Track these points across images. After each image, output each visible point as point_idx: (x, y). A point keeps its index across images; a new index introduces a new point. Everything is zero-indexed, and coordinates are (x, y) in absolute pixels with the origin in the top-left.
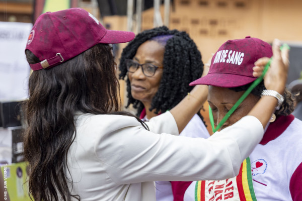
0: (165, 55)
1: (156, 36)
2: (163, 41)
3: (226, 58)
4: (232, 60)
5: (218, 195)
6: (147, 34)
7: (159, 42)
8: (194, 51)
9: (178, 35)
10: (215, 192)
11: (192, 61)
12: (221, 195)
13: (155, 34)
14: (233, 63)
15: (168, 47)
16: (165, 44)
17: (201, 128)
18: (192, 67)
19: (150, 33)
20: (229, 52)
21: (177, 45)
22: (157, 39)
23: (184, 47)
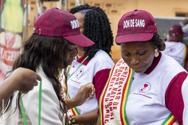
0: (85, 20)
1: (81, 10)
2: (85, 12)
3: (135, 24)
4: (138, 24)
5: (113, 95)
6: (76, 9)
7: (82, 13)
8: (103, 18)
9: (94, 9)
10: (112, 92)
11: (101, 23)
12: (114, 96)
13: (80, 8)
14: (140, 26)
15: (86, 16)
16: (85, 14)
17: (110, 61)
18: (102, 27)
19: (78, 8)
20: (135, 20)
21: (92, 14)
22: (81, 11)
23: (96, 15)
